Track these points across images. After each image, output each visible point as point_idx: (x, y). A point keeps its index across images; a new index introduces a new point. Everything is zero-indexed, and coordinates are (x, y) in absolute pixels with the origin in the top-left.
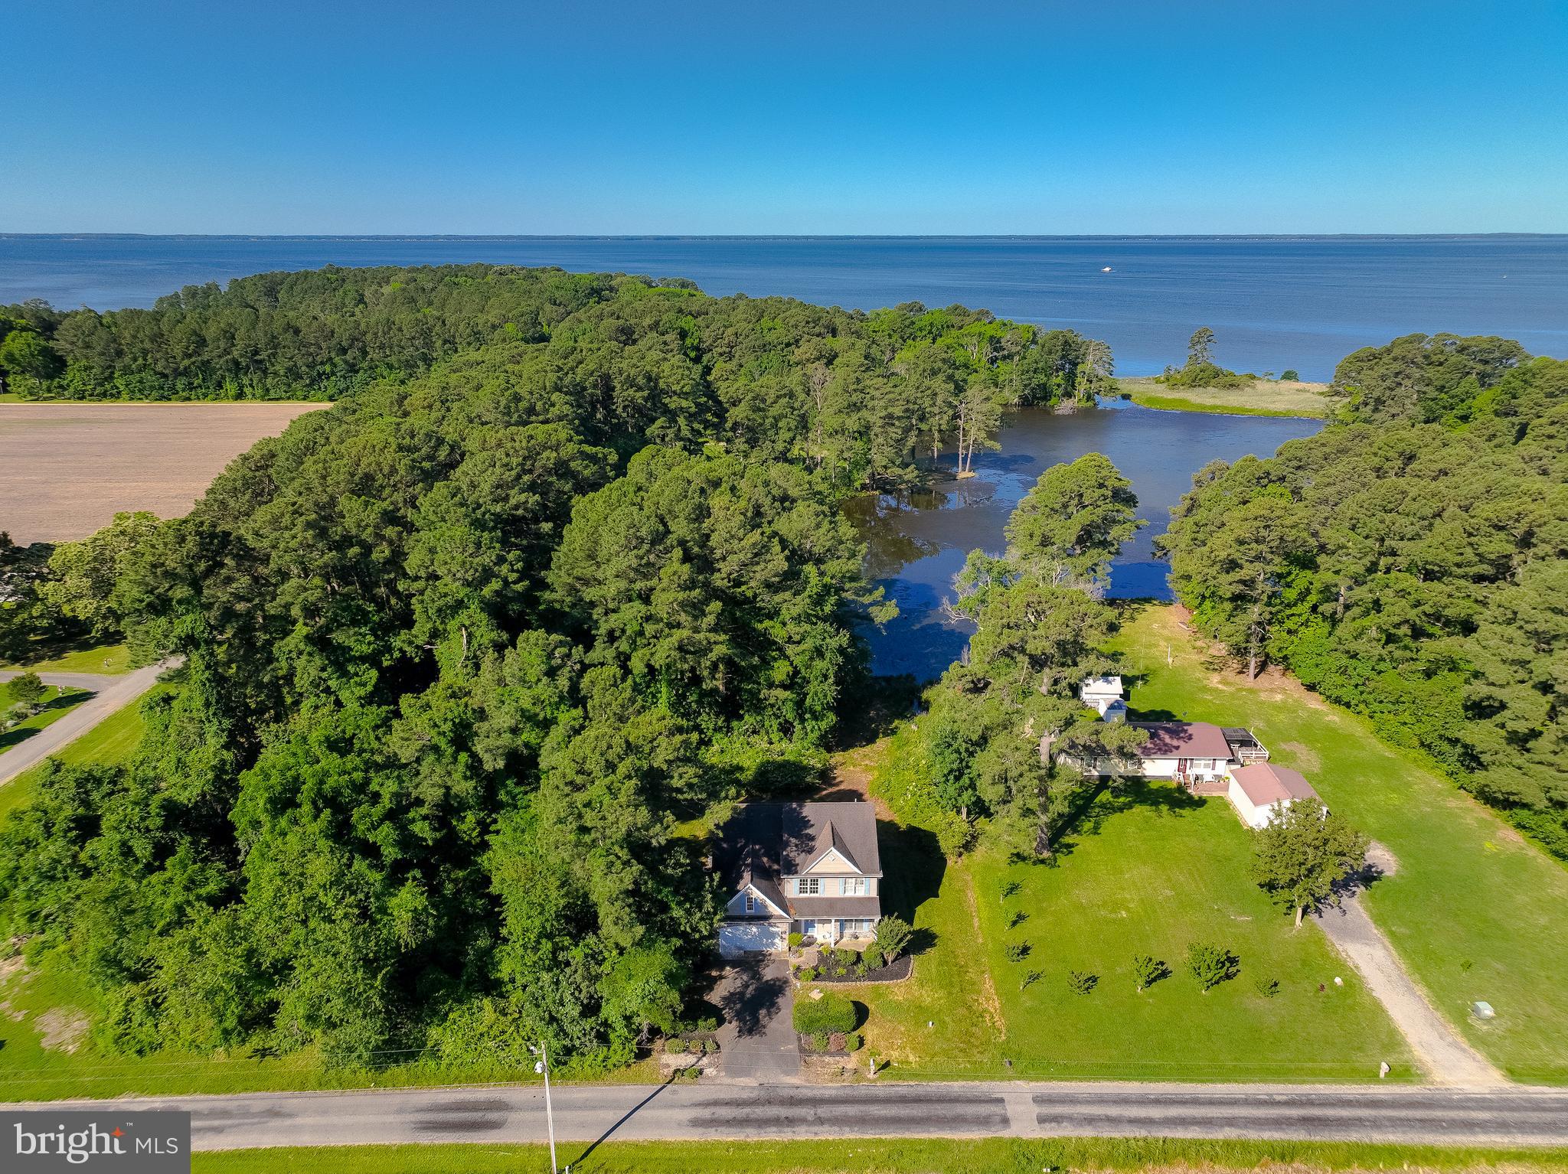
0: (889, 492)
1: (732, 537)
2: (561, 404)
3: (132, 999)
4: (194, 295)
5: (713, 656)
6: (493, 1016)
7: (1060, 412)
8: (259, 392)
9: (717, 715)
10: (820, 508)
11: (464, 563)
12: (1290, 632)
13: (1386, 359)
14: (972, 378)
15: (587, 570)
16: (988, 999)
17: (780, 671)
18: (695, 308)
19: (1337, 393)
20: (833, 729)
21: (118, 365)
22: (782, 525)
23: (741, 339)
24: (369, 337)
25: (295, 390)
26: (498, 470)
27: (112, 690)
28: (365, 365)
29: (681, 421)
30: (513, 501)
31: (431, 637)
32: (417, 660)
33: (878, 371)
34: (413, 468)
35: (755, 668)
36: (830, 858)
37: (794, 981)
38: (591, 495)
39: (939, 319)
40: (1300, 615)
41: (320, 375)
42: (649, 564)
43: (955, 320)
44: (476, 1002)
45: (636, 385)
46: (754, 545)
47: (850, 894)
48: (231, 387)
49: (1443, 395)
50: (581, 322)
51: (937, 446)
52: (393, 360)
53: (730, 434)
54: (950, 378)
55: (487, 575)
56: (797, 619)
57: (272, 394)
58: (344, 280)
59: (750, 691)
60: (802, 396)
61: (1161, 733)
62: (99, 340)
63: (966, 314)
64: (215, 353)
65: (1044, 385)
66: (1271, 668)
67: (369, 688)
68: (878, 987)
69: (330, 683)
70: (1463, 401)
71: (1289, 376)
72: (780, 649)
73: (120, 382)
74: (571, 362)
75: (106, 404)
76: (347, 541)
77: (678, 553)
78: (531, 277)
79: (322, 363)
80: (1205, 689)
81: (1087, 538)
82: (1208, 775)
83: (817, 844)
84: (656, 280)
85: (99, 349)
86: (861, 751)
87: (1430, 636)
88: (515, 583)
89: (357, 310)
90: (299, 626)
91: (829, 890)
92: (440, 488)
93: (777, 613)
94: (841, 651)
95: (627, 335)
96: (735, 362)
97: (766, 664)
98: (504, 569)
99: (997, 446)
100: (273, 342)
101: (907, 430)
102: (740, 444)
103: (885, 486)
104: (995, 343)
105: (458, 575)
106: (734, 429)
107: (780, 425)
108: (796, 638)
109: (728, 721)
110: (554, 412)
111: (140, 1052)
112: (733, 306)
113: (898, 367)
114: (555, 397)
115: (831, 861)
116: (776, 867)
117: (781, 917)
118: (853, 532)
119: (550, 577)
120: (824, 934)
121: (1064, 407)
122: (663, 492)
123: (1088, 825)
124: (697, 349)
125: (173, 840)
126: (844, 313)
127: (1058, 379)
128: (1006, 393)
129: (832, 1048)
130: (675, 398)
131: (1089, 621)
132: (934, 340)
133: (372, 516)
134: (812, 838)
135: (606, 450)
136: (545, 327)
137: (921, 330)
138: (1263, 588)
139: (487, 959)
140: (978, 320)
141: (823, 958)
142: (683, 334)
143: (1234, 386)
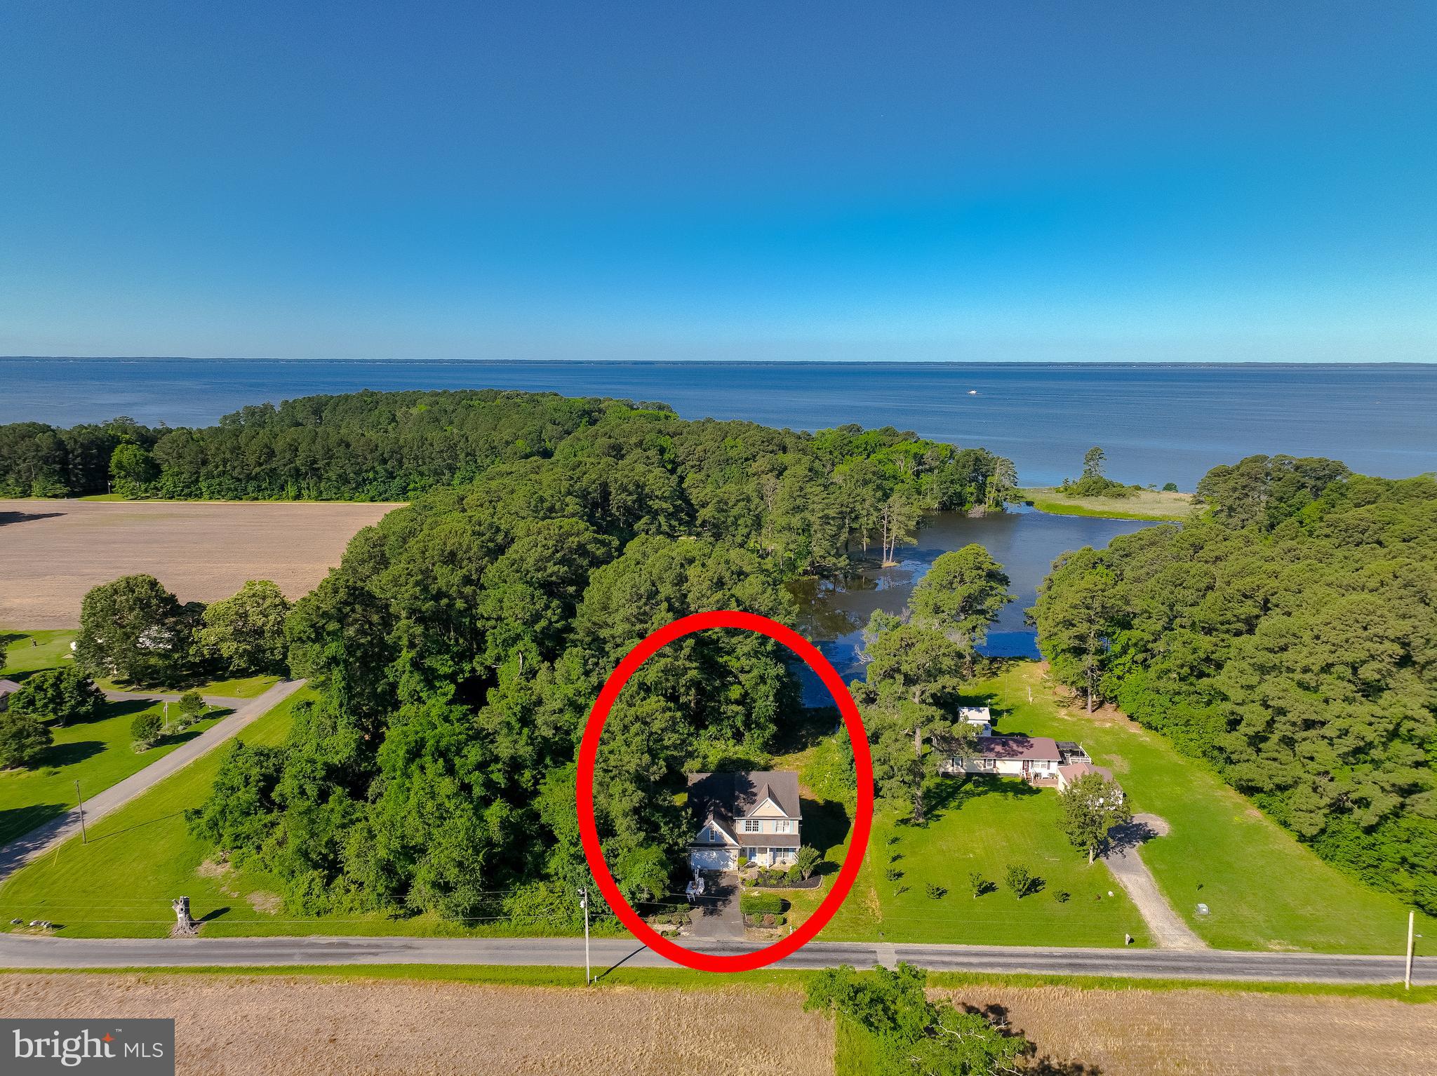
0: (827, 577)
1: (703, 596)
2: (573, 504)
3: (313, 880)
4: (253, 414)
5: (688, 677)
6: (546, 893)
7: (970, 516)
8: (314, 494)
9: (690, 724)
10: (765, 579)
11: (524, 608)
12: (1119, 678)
13: (1235, 475)
14: (897, 487)
15: (599, 617)
16: (871, 901)
17: (735, 692)
18: (671, 430)
19: (1200, 502)
20: (774, 736)
21: (203, 471)
22: (737, 591)
23: (709, 454)
24: (406, 450)
25: (343, 493)
26: (539, 549)
27: (246, 708)
28: (401, 472)
29: (662, 519)
30: (549, 571)
31: (496, 660)
32: (484, 677)
33: (820, 481)
34: (482, 547)
35: (716, 688)
36: (767, 805)
37: (741, 886)
38: (604, 567)
39: (872, 439)
40: (1124, 664)
41: (364, 480)
42: (645, 613)
43: (886, 439)
44: (535, 885)
45: (627, 491)
46: (718, 601)
47: (780, 832)
48: (291, 490)
49: (1282, 504)
50: (579, 439)
51: (866, 541)
52: (424, 468)
53: (699, 529)
54: (879, 487)
55: (537, 617)
56: (748, 655)
57: (324, 496)
58: (377, 403)
59: (713, 708)
60: (757, 500)
61: (1011, 743)
62: (190, 452)
63: (895, 434)
64: (281, 463)
65: (960, 493)
66: (1107, 705)
67: (450, 697)
68: (798, 892)
69: (421, 694)
70: (1298, 509)
71: (1169, 487)
72: (736, 677)
73: (203, 485)
74: (578, 472)
75: (191, 502)
76: (439, 595)
77: (665, 605)
78: (534, 401)
79: (366, 471)
80: (1055, 719)
81: (970, 606)
82: (1045, 773)
83: (758, 798)
84: (637, 404)
85: (188, 458)
86: (794, 756)
87: (1208, 676)
88: (556, 622)
89: (390, 428)
90: (404, 652)
91: (766, 828)
92: (502, 561)
93: (734, 651)
94: (778, 677)
95: (617, 452)
96: (703, 473)
97: (725, 686)
98: (549, 612)
99: (914, 542)
100: (329, 454)
101: (841, 527)
102: (708, 537)
103: (823, 572)
104: (919, 459)
105: (519, 616)
106: (703, 524)
107: (739, 522)
108: (747, 668)
109: (697, 729)
110: (570, 509)
111: (318, 914)
112: (703, 426)
113: (837, 477)
114: (568, 499)
115: (767, 807)
116: (730, 814)
117: (733, 845)
118: (789, 596)
119: (575, 623)
120: (763, 860)
121: (976, 511)
122: (655, 563)
123: (953, 804)
124: (672, 462)
125: (329, 787)
126: (793, 435)
127: (971, 488)
128: (928, 499)
129: (766, 923)
130: (657, 501)
131: (942, 650)
132: (868, 456)
133: (456, 578)
134: (755, 795)
135: (611, 538)
136: (548, 443)
137: (857, 447)
138: (1092, 644)
139: (540, 860)
140: (906, 439)
141: (760, 875)
142: (662, 451)
143: (1121, 495)
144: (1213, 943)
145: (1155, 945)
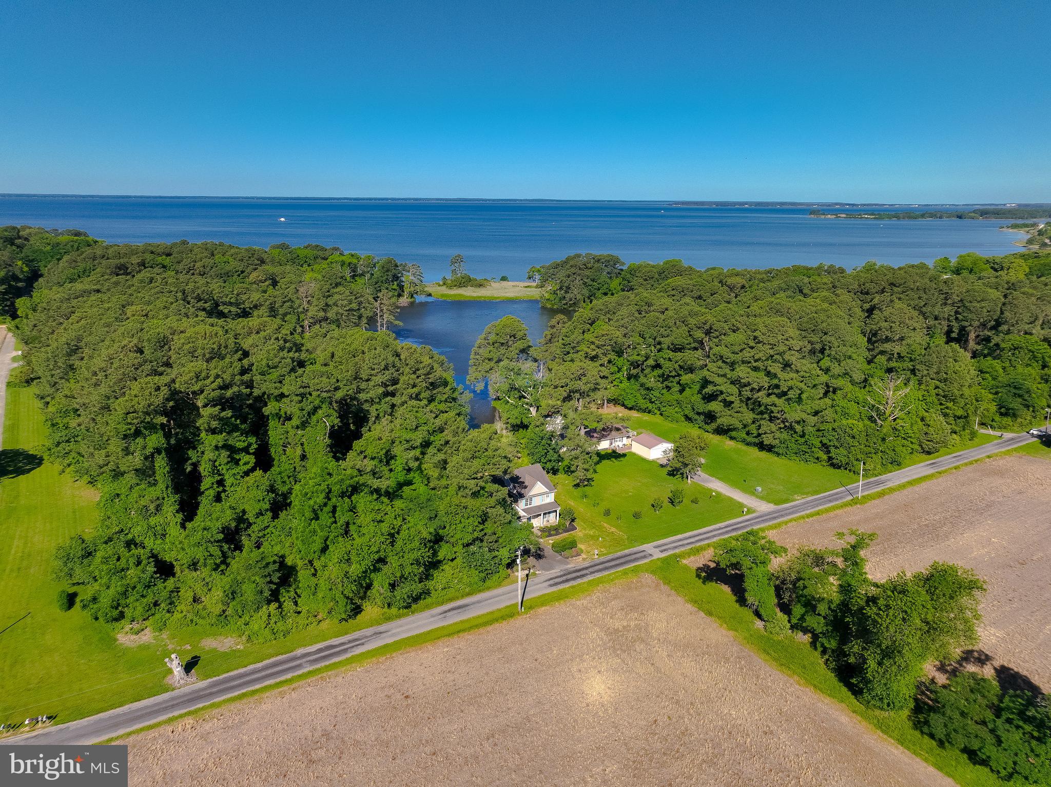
3: (270, 612)
13: (567, 266)
16: (610, 529)
36: (537, 487)
37: (539, 540)
47: (544, 502)
68: (572, 534)
71: (504, 279)
82: (622, 445)
83: (526, 484)
91: (537, 502)
117: (524, 516)
121: (402, 302)
127: (394, 286)
129: (573, 554)
141: (541, 531)
143: (480, 286)
144: (776, 503)
145: (754, 511)
